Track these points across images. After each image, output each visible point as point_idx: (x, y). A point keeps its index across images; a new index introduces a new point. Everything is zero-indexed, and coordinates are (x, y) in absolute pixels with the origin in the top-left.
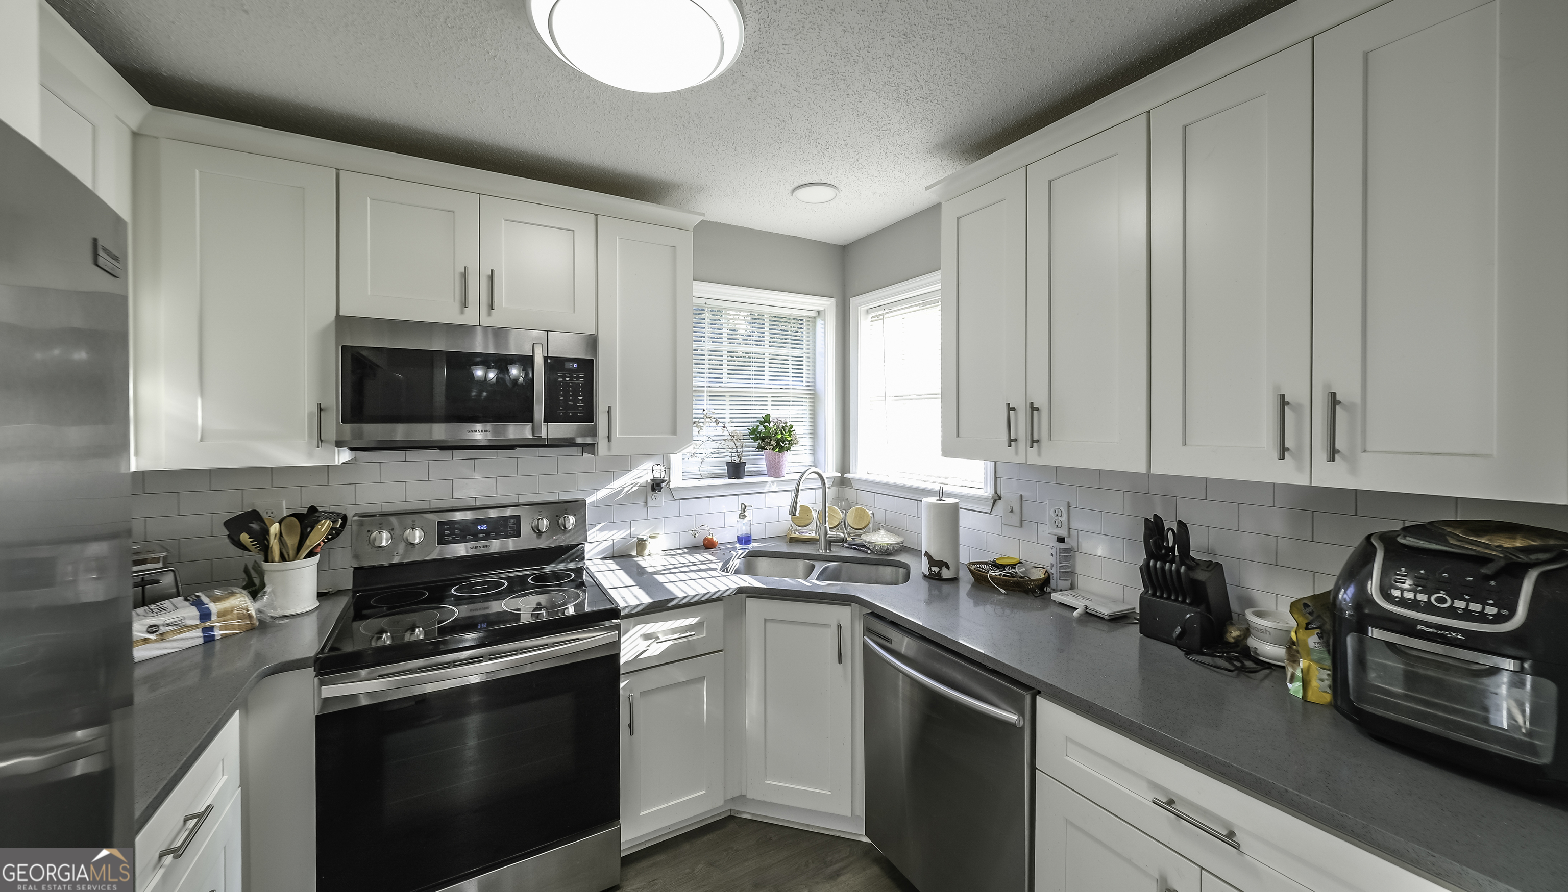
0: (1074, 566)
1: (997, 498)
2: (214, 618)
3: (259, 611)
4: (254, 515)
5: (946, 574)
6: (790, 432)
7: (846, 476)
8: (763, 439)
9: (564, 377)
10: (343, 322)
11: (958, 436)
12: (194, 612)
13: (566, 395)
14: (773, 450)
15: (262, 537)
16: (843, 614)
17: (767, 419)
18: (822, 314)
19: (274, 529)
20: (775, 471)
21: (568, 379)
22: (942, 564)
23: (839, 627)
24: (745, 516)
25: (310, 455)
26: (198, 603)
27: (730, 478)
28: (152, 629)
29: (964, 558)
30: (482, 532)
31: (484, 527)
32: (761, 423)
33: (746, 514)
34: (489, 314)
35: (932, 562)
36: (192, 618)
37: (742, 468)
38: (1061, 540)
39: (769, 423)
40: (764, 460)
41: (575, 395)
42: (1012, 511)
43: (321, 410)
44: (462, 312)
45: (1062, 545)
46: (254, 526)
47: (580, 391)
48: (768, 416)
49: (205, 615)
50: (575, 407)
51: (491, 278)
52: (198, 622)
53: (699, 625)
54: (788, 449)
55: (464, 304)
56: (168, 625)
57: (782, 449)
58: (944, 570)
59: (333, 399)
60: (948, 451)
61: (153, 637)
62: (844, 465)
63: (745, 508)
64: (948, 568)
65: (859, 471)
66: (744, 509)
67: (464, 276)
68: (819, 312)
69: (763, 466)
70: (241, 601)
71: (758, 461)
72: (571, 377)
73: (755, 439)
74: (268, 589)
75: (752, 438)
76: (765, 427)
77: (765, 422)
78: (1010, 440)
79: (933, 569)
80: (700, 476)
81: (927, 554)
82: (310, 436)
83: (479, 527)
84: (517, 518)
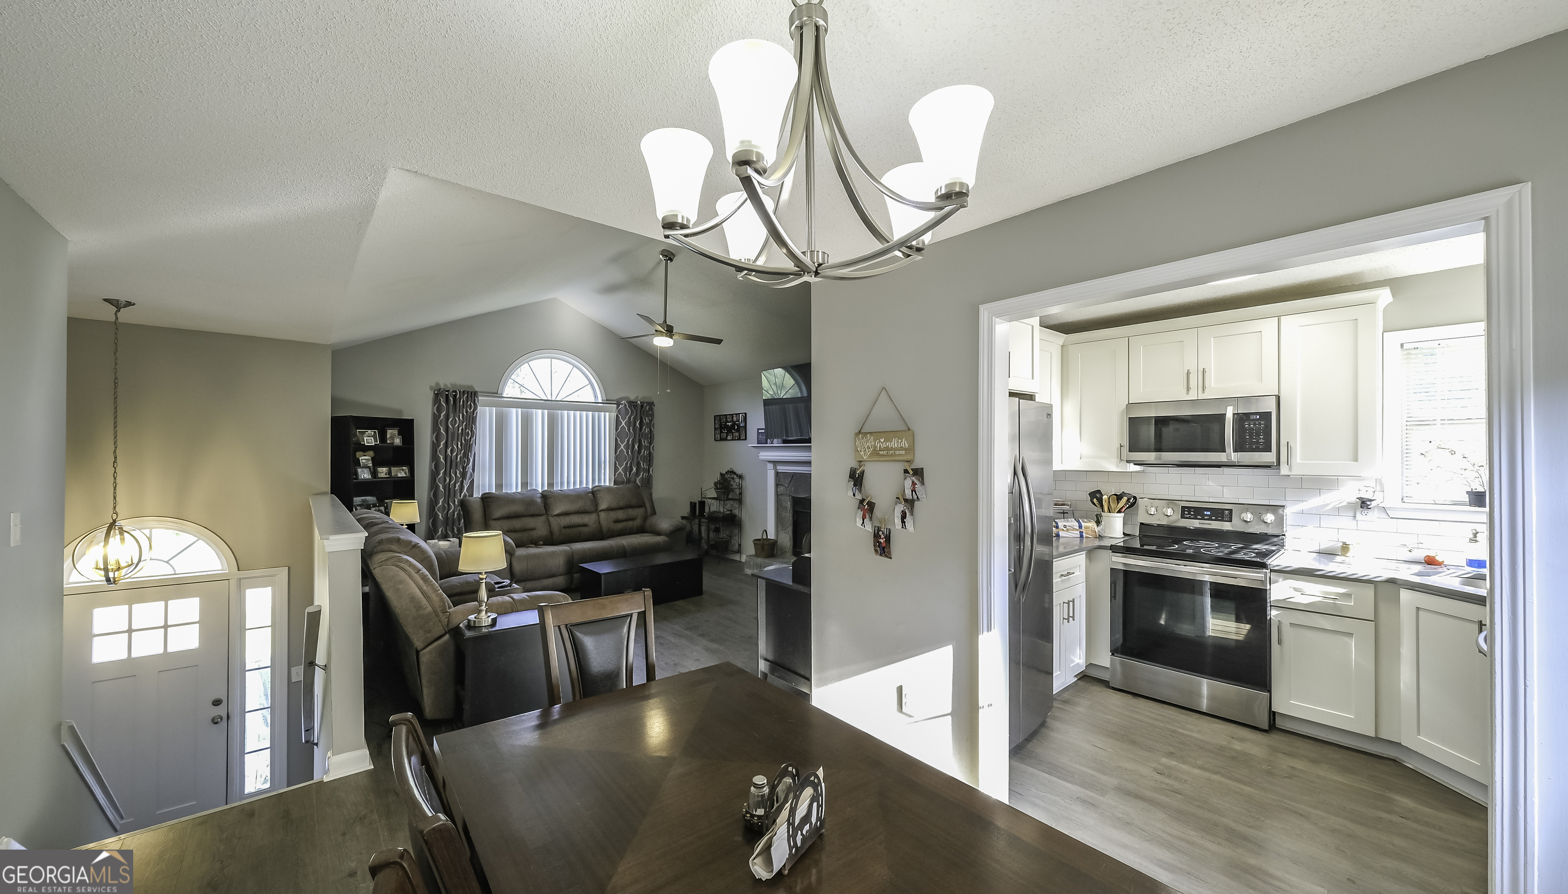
2: (1083, 528)
3: (1099, 531)
4: (1099, 492)
9: (1249, 425)
10: (1130, 406)
12: (1077, 524)
13: (1251, 435)
15: (1100, 501)
19: (1105, 497)
21: (1252, 425)
25: (1118, 466)
26: (1079, 522)
28: (1065, 526)
30: (1207, 515)
31: (1209, 513)
34: (1203, 392)
36: (1076, 526)
41: (1258, 435)
43: (1121, 446)
44: (1188, 394)
46: (1098, 495)
47: (1262, 432)
49: (1080, 527)
50: (1258, 443)
51: (1204, 371)
52: (1078, 528)
53: (1347, 596)
55: (1188, 389)
56: (1069, 526)
59: (1126, 443)
61: (1065, 529)
67: (1188, 373)
70: (1092, 524)
72: (1255, 424)
74: (1103, 523)
82: (1118, 458)
83: (1205, 513)
84: (1231, 511)
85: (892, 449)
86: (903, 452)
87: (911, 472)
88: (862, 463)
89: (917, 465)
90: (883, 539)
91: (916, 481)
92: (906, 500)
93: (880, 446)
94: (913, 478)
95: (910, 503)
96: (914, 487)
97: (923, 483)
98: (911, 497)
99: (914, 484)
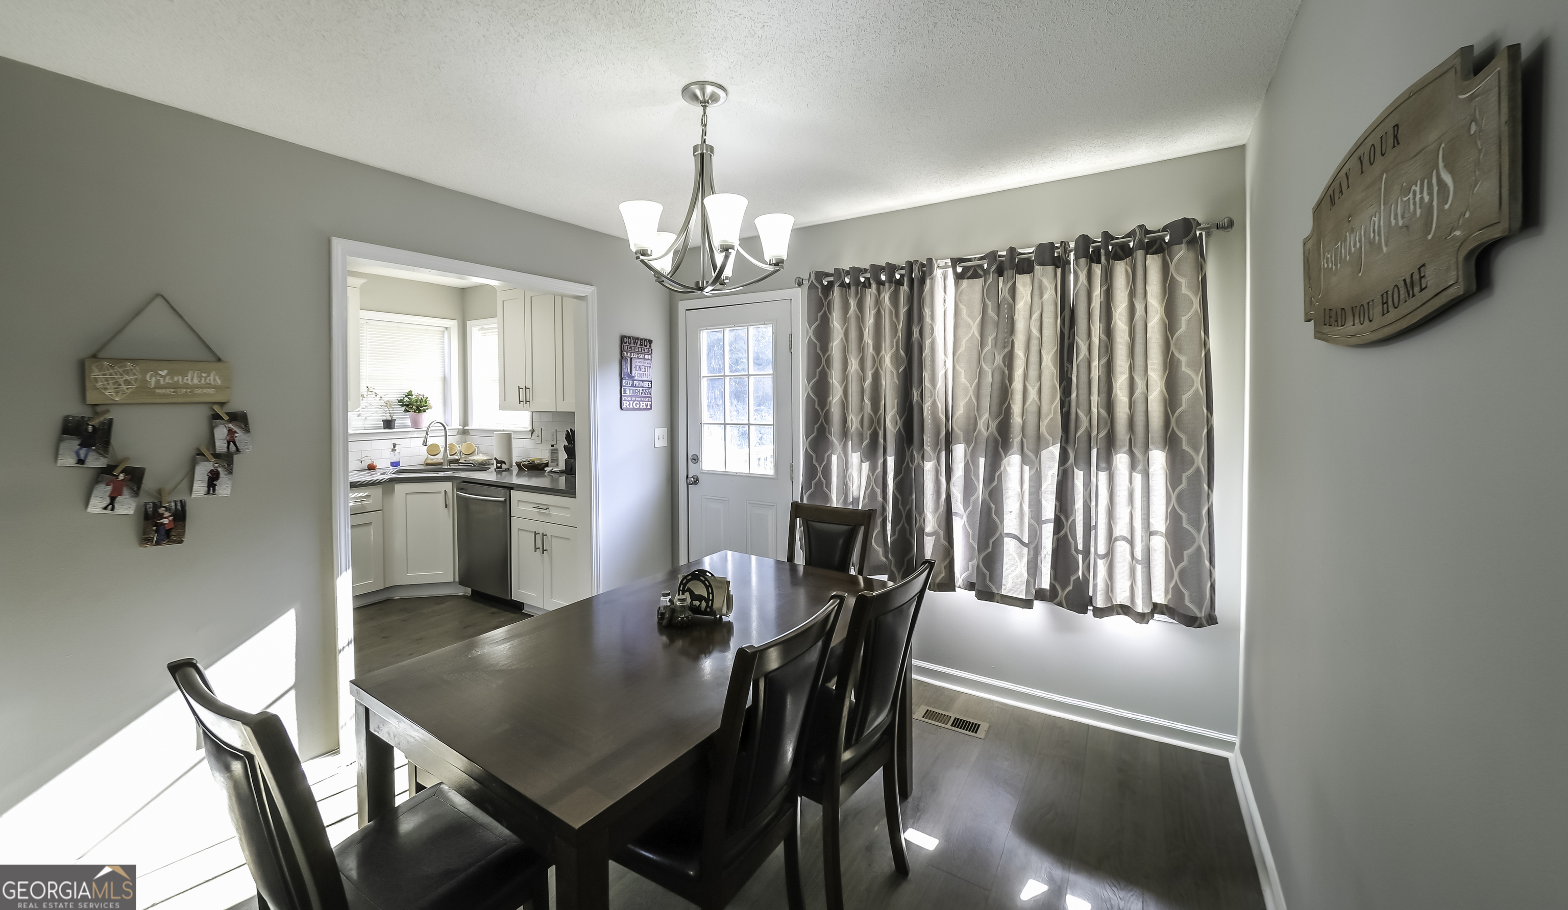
0: (558, 457)
1: (533, 431)
5: (504, 467)
6: (426, 402)
7: (466, 428)
8: (407, 405)
11: (505, 400)
14: (414, 412)
16: (448, 486)
17: (409, 394)
18: (448, 329)
20: (416, 424)
22: (502, 462)
23: (446, 492)
24: (396, 450)
27: (384, 429)
29: (515, 460)
32: (406, 396)
33: (396, 448)
35: (498, 462)
37: (393, 423)
38: (552, 446)
39: (412, 395)
40: (409, 419)
42: (538, 437)
45: (552, 448)
48: (410, 391)
53: (368, 496)
54: (425, 411)
57: (420, 411)
58: (503, 465)
60: (502, 407)
62: (465, 421)
63: (394, 445)
64: (505, 463)
65: (474, 424)
66: (394, 447)
68: (446, 328)
69: (408, 422)
71: (404, 420)
73: (402, 406)
75: (400, 405)
76: (409, 398)
77: (408, 395)
78: (520, 401)
79: (498, 465)
80: (364, 429)
81: (495, 459)
85: (186, 386)
86: (212, 391)
87: (226, 418)
88: (99, 409)
89: (236, 406)
90: (167, 518)
91: (235, 429)
92: (217, 456)
93: (158, 382)
94: (230, 425)
95: (227, 459)
96: (232, 437)
97: (247, 430)
98: (226, 450)
99: (231, 432)
